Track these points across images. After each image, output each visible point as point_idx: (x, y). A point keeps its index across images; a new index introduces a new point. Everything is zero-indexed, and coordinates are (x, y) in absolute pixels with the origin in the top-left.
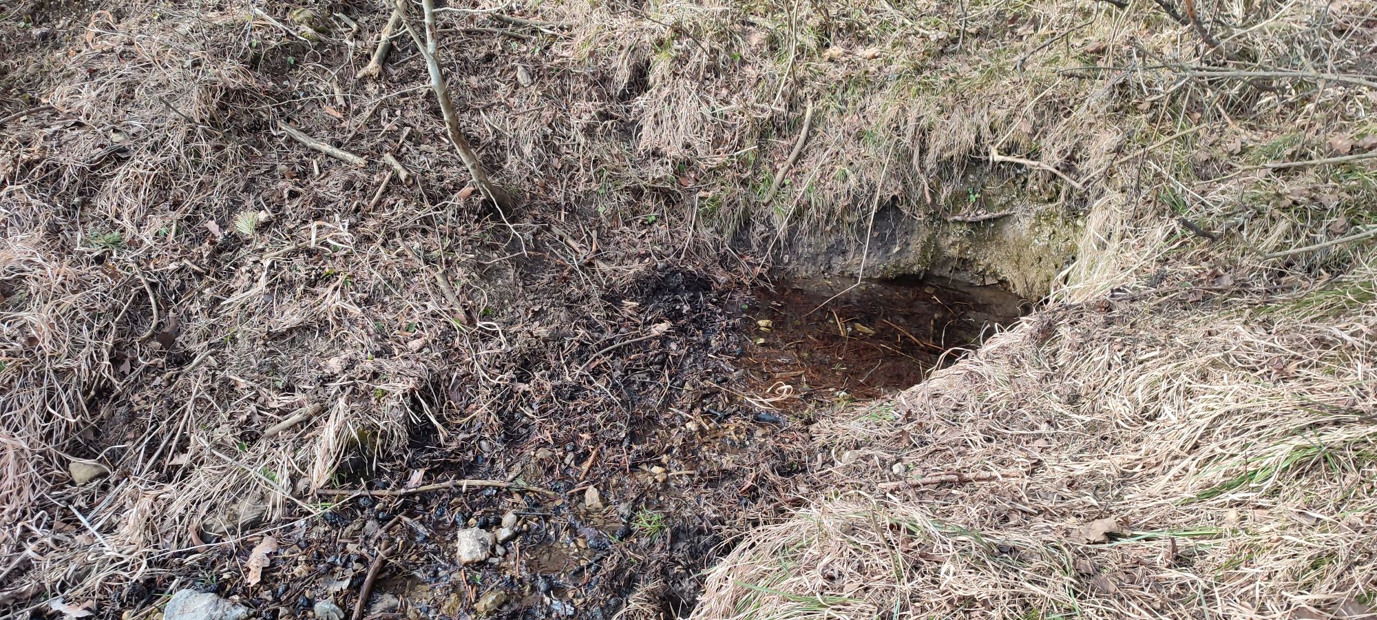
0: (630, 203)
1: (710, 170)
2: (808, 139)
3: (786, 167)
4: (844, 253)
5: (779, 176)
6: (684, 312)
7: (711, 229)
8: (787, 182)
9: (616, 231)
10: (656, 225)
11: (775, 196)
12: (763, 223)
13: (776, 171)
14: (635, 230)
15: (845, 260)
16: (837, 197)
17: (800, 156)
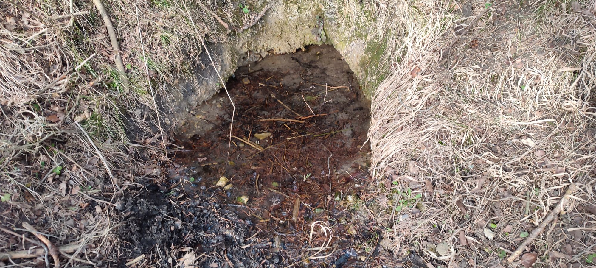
0: (28, 172)
1: (64, 94)
2: (114, 25)
3: (118, 56)
4: (193, 91)
5: (118, 65)
6: (180, 227)
7: (109, 140)
8: (128, 67)
9: (40, 206)
10: (67, 172)
11: (130, 83)
12: (137, 108)
13: (112, 63)
14: (54, 191)
15: (197, 95)
16: (172, 57)
17: (120, 42)
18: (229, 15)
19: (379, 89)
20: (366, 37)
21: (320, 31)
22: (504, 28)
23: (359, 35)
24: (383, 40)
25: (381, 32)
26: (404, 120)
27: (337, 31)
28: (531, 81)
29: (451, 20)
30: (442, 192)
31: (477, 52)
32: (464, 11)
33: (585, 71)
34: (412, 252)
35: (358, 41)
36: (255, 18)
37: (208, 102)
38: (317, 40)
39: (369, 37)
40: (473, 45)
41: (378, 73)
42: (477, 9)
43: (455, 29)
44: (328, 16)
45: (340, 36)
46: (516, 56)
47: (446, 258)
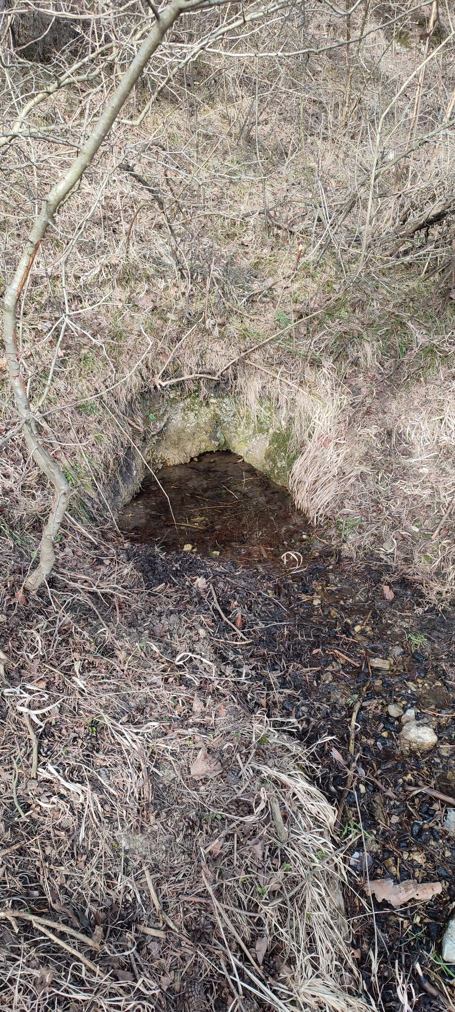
10: (65, 541)
18: (140, 421)
19: (294, 467)
20: (268, 431)
21: (218, 435)
22: (386, 400)
23: (261, 430)
24: (288, 429)
25: (283, 423)
26: (330, 476)
27: (236, 432)
28: (414, 431)
29: (346, 400)
30: (375, 514)
31: (372, 416)
32: (353, 392)
33: (447, 417)
34: (366, 554)
35: (259, 436)
36: (160, 425)
37: (128, 505)
38: (213, 446)
39: (271, 431)
40: (368, 412)
41: (289, 456)
42: (363, 389)
43: (351, 405)
44: (225, 420)
45: (239, 436)
46: (400, 415)
47: (392, 550)
